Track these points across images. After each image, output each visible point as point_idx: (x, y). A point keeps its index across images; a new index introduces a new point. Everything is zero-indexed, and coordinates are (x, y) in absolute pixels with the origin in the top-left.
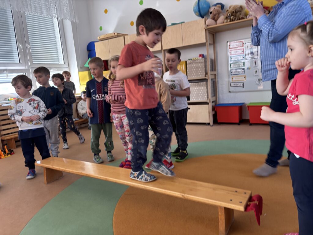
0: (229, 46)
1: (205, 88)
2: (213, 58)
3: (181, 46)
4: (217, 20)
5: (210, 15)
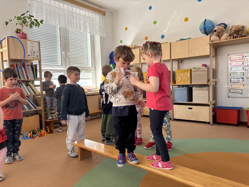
0: (230, 58)
1: (207, 92)
2: (214, 68)
3: (188, 57)
4: (221, 37)
5: (215, 33)
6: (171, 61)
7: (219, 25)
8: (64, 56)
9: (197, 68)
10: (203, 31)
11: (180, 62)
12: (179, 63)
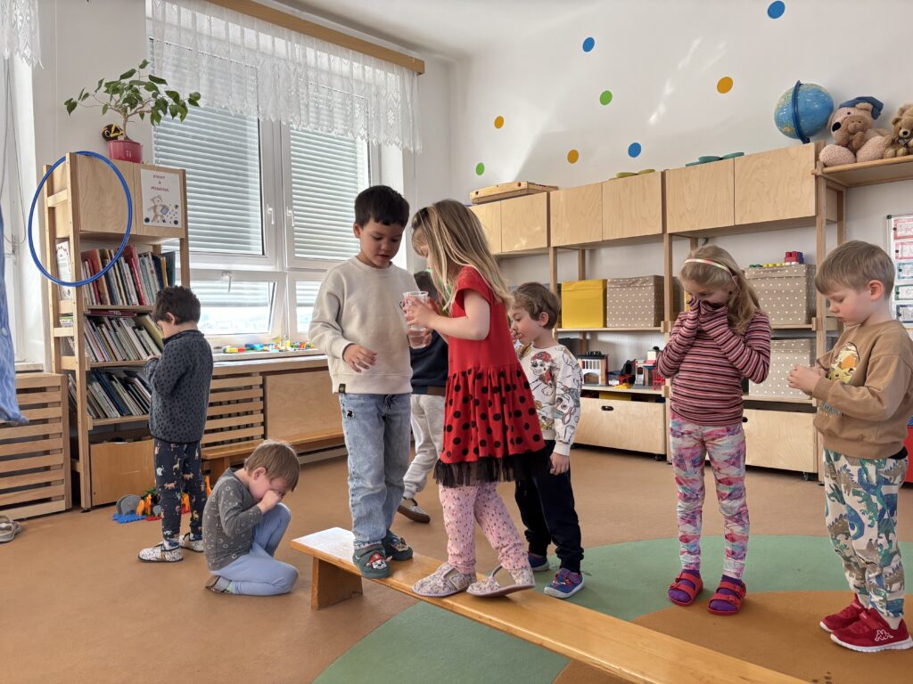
0: (895, 229)
1: (806, 357)
3: (730, 225)
4: (859, 148)
5: (834, 133)
6: (666, 238)
7: (853, 104)
8: (273, 223)
9: (765, 266)
10: (790, 128)
11: (701, 241)
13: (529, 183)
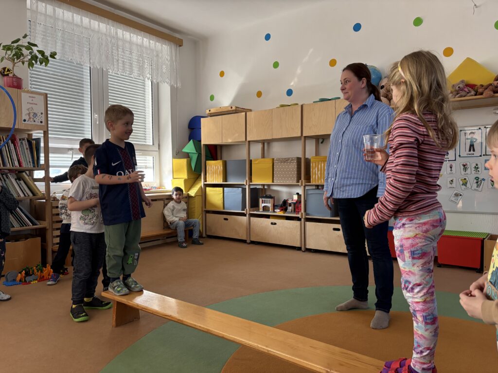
6: (303, 139)
8: (97, 123)
11: (321, 141)
12: (318, 143)
13: (236, 107)
